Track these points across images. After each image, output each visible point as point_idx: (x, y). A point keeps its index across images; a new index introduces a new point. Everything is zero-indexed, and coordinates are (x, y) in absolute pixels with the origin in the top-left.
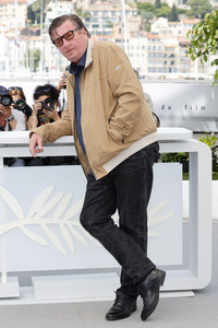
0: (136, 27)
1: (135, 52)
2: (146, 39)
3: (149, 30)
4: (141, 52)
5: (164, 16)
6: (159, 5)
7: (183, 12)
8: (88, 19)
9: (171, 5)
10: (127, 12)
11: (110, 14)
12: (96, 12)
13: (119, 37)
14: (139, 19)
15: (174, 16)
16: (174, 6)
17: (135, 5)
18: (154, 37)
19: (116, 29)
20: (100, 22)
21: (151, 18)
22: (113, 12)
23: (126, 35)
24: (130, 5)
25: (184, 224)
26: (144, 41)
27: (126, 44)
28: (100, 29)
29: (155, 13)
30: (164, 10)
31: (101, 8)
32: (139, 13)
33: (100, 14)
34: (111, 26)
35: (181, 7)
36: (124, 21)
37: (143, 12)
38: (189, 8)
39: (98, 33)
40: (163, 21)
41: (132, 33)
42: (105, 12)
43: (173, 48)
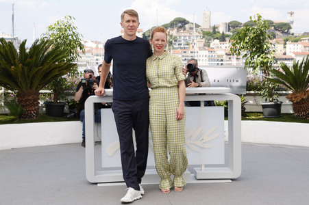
0: (202, 45)
1: (201, 58)
2: (207, 52)
3: (209, 46)
4: (205, 58)
5: (217, 38)
6: (215, 32)
7: (228, 36)
8: (175, 41)
9: (221, 32)
10: (197, 36)
11: (187, 38)
12: (180, 37)
13: (192, 50)
14: (204, 40)
15: (223, 38)
16: (223, 33)
17: (201, 32)
18: (212, 50)
19: (191, 46)
20: (183, 42)
21: (210, 40)
22: (189, 37)
23: (196, 49)
24: (199, 33)
25: (225, 144)
26: (206, 53)
27: (196, 54)
28: (182, 46)
29: (213, 37)
30: (218, 35)
31: (183, 34)
32: (204, 37)
33: (182, 38)
34: (188, 44)
35: (227, 33)
36: (195, 41)
37: (206, 36)
38: (232, 34)
39: (181, 48)
40: (217, 41)
41: (199, 48)
42: (185, 36)
43: (222, 56)
